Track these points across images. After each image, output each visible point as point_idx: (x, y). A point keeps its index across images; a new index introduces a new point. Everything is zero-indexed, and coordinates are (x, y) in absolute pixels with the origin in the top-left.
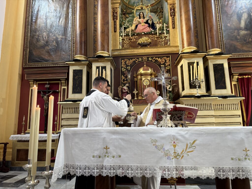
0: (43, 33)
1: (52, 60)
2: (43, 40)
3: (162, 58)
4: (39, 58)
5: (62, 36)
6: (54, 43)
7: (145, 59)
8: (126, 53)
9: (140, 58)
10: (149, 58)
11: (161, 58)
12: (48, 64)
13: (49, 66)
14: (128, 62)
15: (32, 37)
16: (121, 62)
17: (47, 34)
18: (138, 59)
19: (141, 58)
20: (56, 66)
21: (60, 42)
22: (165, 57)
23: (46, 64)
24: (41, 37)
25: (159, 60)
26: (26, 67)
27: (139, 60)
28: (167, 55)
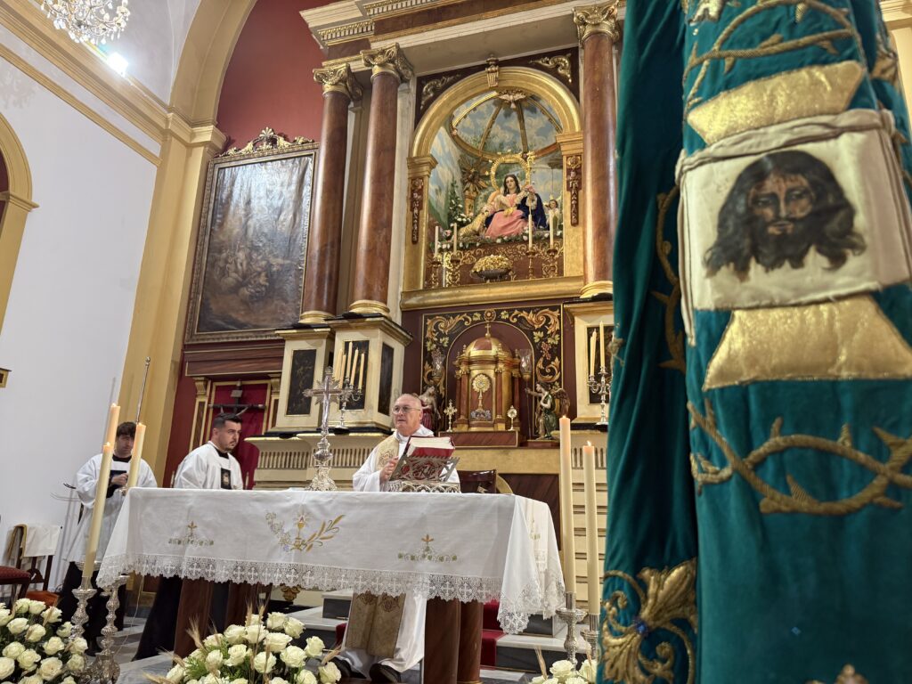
0: (236, 253)
1: (254, 323)
2: (236, 271)
3: (538, 312)
4: (223, 319)
5: (284, 258)
6: (262, 280)
7: (489, 314)
8: (438, 300)
9: (476, 314)
10: (502, 313)
11: (534, 313)
12: (244, 335)
13: (245, 340)
14: (442, 325)
15: (212, 264)
16: (426, 326)
17: (246, 257)
18: (471, 314)
19: (478, 312)
20: (264, 339)
21: (275, 277)
22: (547, 310)
23: (240, 335)
24: (231, 263)
25: (530, 317)
26: (190, 343)
27: (475, 319)
28: (553, 302)
